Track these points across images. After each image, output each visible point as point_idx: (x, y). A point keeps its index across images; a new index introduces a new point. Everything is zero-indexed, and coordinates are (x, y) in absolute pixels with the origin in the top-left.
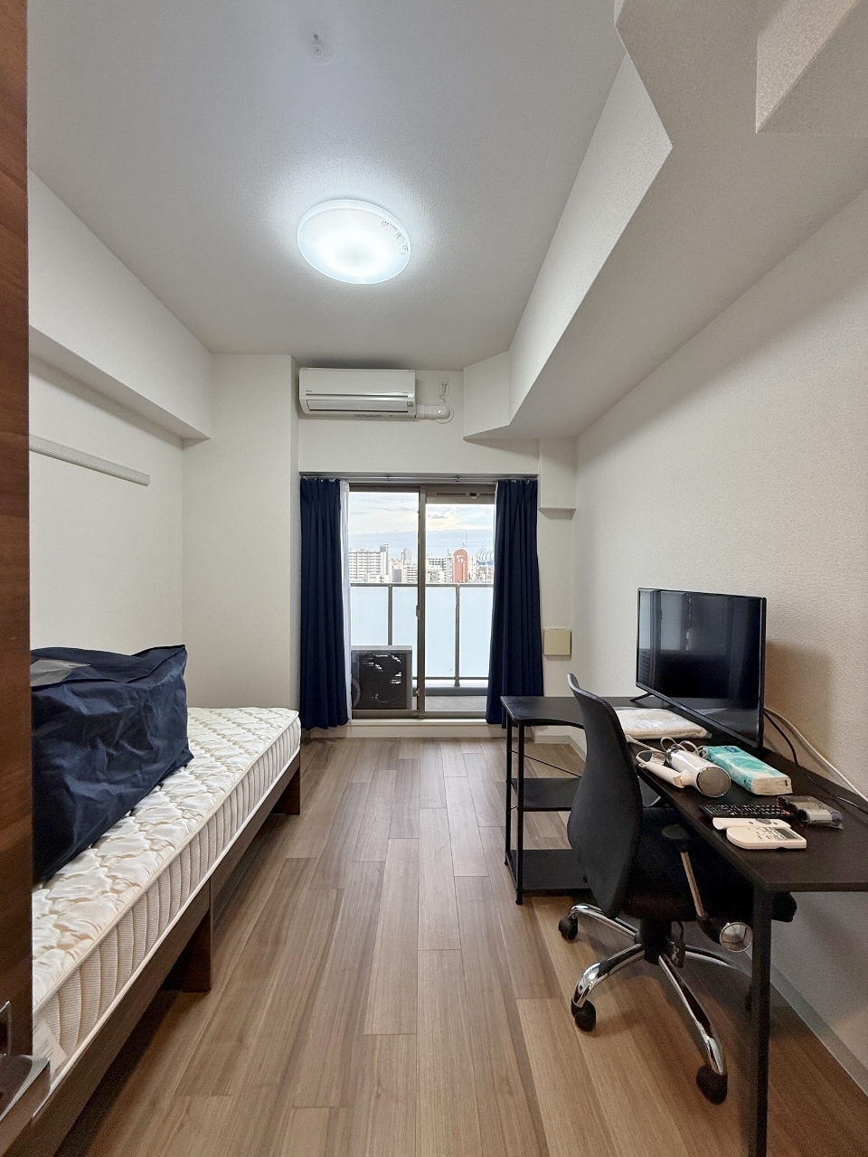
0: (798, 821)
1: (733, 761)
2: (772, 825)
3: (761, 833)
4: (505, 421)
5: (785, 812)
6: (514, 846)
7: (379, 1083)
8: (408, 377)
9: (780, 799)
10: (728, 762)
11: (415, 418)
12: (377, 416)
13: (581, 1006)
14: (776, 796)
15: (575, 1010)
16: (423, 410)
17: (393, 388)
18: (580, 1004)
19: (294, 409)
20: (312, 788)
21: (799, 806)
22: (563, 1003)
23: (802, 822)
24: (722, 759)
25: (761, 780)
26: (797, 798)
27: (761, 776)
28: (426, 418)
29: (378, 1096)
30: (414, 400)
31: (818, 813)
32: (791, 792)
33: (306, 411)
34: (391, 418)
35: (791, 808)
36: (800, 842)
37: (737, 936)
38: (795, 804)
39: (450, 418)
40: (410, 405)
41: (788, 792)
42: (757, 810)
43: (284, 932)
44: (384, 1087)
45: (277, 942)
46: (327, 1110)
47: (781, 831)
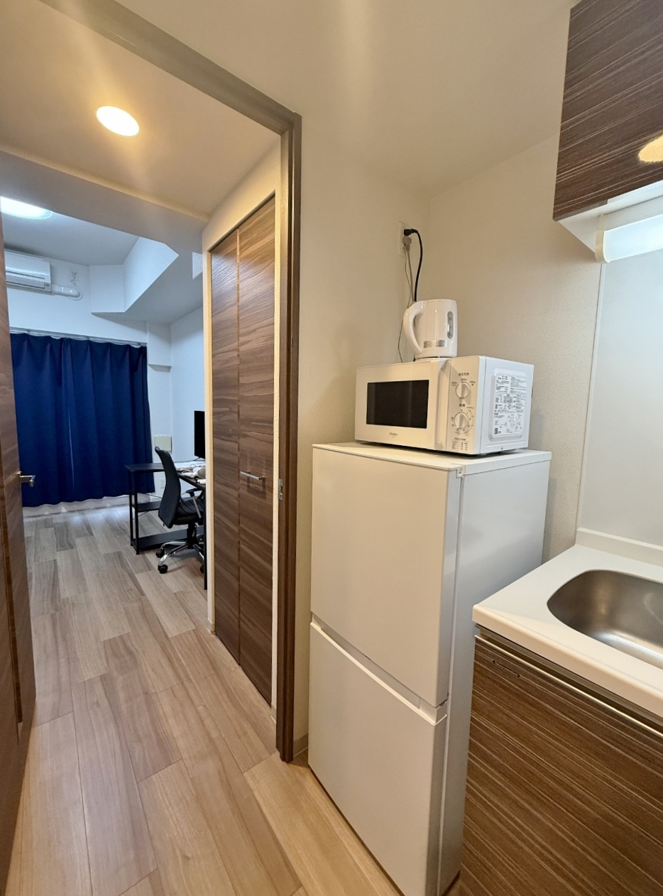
4: (122, 309)
8: (44, 263)
16: (57, 289)
30: (49, 281)
34: (30, 290)
39: (79, 298)
40: (47, 285)
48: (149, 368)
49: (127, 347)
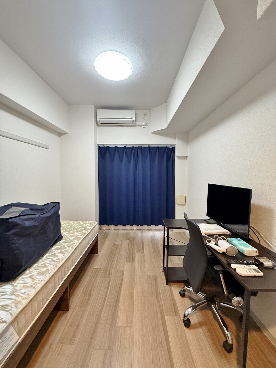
0: (260, 266)
1: (238, 244)
2: (252, 267)
3: (248, 270)
4: (164, 127)
5: (256, 263)
6: (165, 266)
7: (121, 342)
8: (133, 112)
9: (254, 258)
10: (237, 244)
11: (135, 126)
12: (122, 125)
13: (186, 320)
14: (253, 256)
15: (184, 321)
16: (138, 123)
17: (128, 116)
18: (186, 319)
19: (96, 123)
20: (102, 245)
21: (261, 260)
22: (180, 318)
23: (262, 266)
24: (235, 243)
25: (248, 251)
26: (260, 257)
27: (248, 249)
28: (139, 126)
29: (120, 346)
30: (135, 120)
31: (267, 263)
32: (258, 255)
33: (99, 124)
34: (127, 126)
35: (258, 261)
36: (261, 274)
37: (238, 301)
38: (260, 260)
39: (146, 126)
40: (134, 122)
41: (257, 255)
42: (246, 262)
43: (92, 292)
44: (122, 343)
45: (90, 295)
46: (104, 350)
47: (255, 270)
48: (176, 158)
49: (166, 148)
